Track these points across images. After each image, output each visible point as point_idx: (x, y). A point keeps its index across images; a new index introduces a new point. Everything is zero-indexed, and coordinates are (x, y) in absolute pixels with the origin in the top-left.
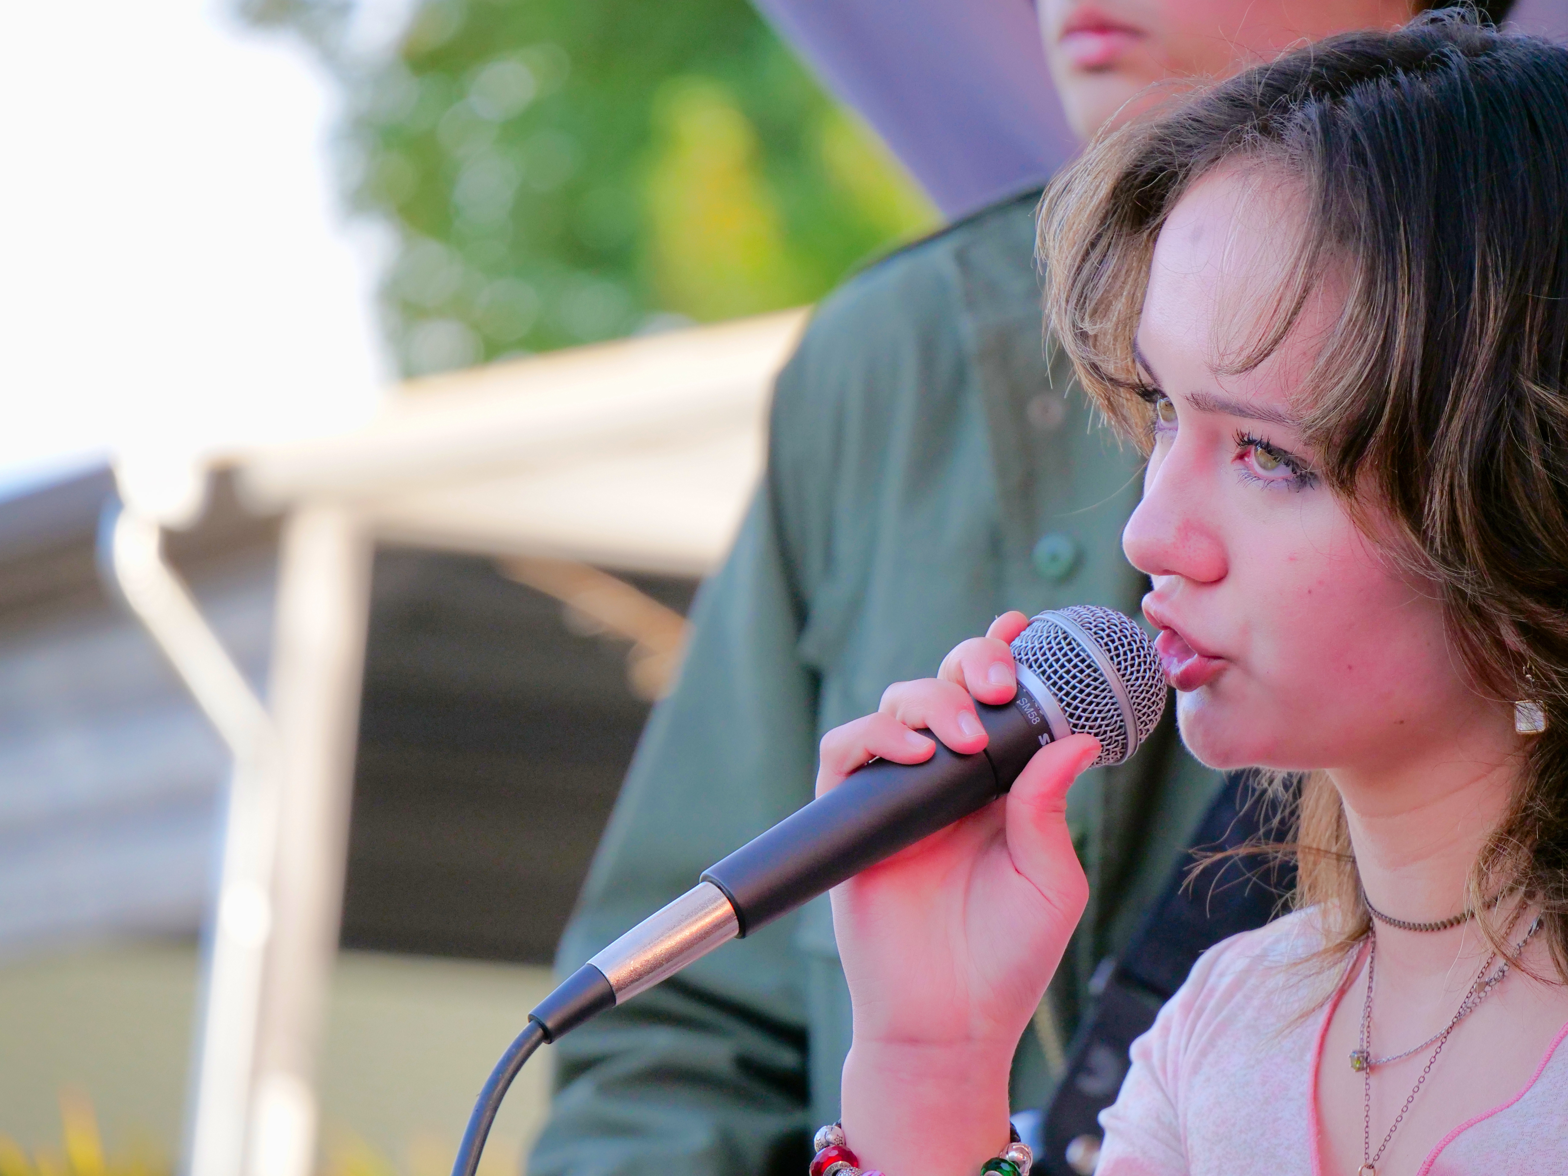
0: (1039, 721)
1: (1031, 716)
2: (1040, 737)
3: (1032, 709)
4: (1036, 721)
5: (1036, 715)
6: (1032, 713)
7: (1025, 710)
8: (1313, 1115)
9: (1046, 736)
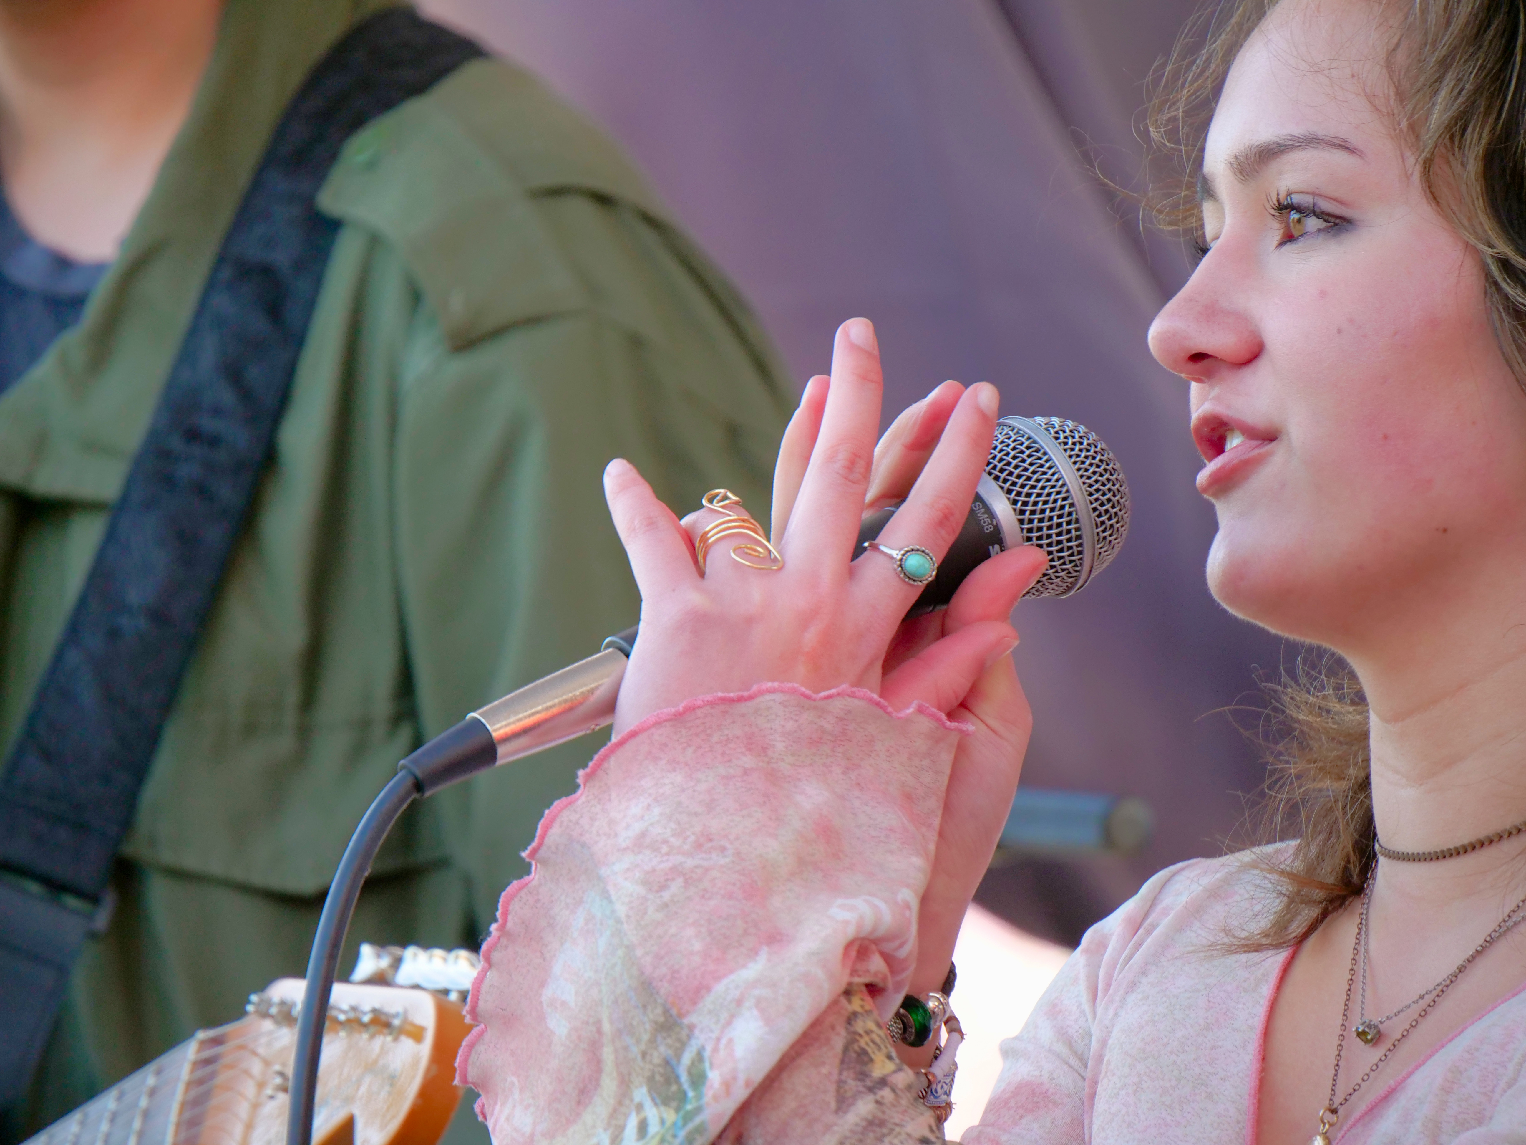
0: (992, 530)
1: (985, 522)
2: (991, 548)
3: (986, 516)
4: (988, 529)
5: (990, 522)
6: (986, 520)
7: (979, 515)
8: (1259, 1051)
9: (997, 547)
